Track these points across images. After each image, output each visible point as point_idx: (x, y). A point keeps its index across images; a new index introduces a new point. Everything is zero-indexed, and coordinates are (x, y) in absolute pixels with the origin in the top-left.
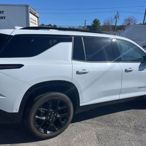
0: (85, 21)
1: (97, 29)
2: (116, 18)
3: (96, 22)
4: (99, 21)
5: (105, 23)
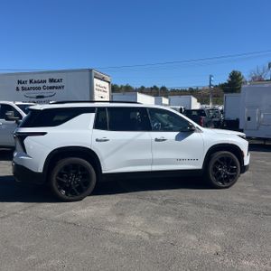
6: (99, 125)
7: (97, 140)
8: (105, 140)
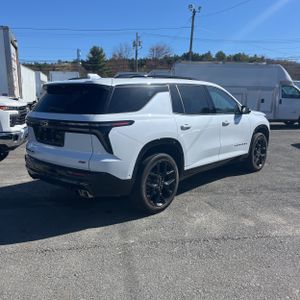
0: (78, 51)
1: (100, 67)
2: (135, 45)
3: (96, 53)
4: (102, 51)
5: (115, 55)
6: (177, 108)
7: (182, 128)
8: (188, 128)
